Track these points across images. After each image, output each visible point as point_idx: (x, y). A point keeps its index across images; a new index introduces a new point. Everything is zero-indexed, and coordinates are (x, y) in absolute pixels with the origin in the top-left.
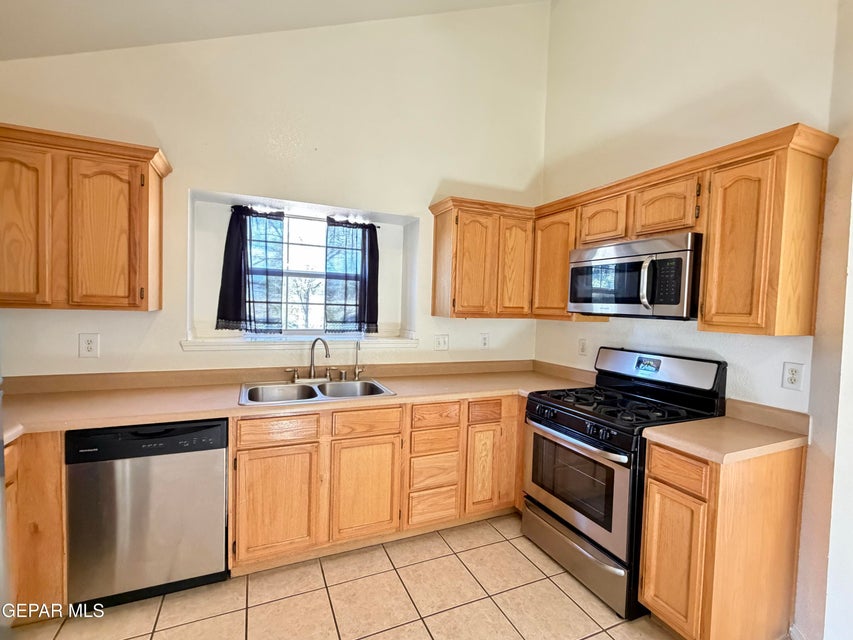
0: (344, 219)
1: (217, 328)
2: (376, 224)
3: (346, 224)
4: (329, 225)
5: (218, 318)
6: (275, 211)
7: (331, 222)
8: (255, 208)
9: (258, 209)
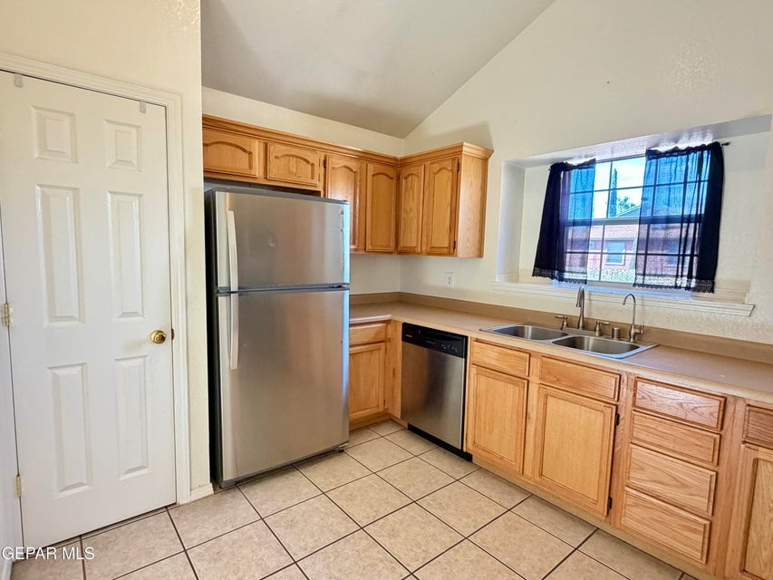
0: (670, 147)
1: (533, 275)
2: (721, 141)
3: (675, 152)
4: (650, 159)
5: (535, 266)
6: (588, 160)
7: (652, 155)
8: (569, 162)
9: (574, 162)
